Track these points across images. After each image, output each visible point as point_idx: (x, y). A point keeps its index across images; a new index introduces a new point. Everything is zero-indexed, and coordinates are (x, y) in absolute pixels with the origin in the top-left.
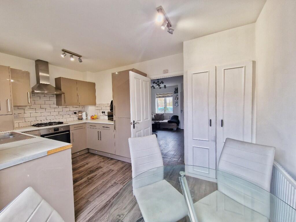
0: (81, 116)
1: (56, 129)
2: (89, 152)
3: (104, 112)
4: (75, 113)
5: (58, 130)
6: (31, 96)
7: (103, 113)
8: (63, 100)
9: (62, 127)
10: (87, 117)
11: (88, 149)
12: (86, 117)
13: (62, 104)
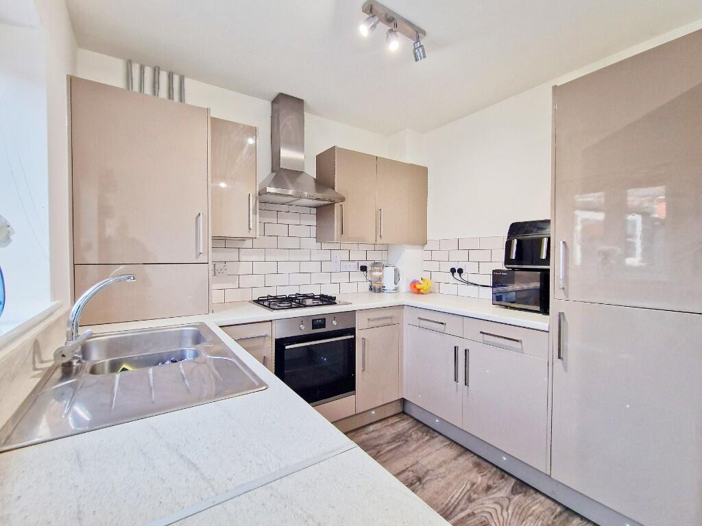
0: (380, 279)
1: (318, 322)
2: (403, 412)
3: (460, 271)
4: (364, 269)
5: (323, 325)
6: (258, 208)
7: (457, 274)
8: (337, 224)
9: (334, 315)
10: (397, 286)
11: (403, 401)
12: (395, 283)
13: (335, 236)
